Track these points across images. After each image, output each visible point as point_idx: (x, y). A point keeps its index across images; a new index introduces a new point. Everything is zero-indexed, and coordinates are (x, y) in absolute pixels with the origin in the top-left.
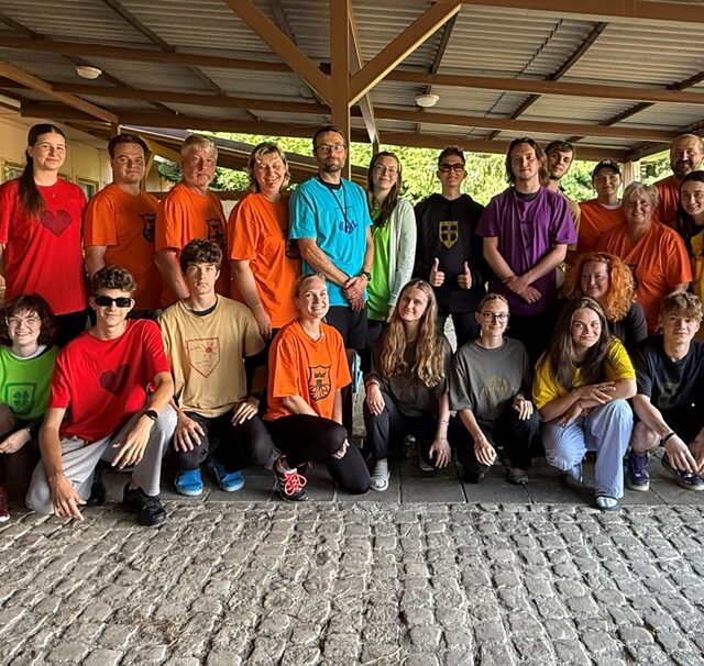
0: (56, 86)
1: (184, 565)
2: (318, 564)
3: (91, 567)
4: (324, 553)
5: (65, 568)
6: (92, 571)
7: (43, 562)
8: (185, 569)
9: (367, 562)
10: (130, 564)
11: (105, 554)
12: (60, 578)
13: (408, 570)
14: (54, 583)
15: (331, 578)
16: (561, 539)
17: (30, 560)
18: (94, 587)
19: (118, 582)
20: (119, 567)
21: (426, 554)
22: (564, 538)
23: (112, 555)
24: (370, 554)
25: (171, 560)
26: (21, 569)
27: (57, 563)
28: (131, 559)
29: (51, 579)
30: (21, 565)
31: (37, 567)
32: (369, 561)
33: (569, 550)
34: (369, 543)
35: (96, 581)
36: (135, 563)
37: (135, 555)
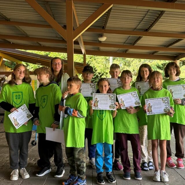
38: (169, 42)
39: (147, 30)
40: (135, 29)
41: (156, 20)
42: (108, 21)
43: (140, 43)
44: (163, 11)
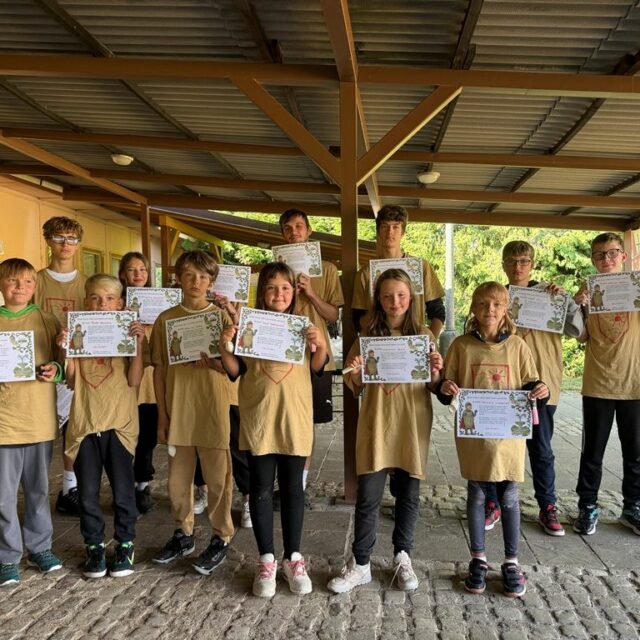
0: (94, 172)
1: (207, 611)
2: (331, 614)
3: (124, 609)
4: (337, 605)
5: (101, 608)
6: (125, 613)
7: (81, 602)
8: (208, 614)
9: (378, 615)
10: (159, 608)
11: (137, 597)
12: (97, 618)
13: (417, 624)
14: (91, 622)
15: (344, 629)
16: (568, 601)
17: (71, 600)
18: (126, 627)
19: (148, 624)
20: (149, 610)
21: (435, 610)
22: (571, 599)
23: (142, 598)
24: (380, 607)
25: (195, 605)
26: (63, 608)
27: (94, 604)
28: (159, 603)
29: (89, 619)
30: (63, 605)
31: (76, 608)
32: (379, 614)
33: (577, 611)
34: (379, 597)
35: (128, 622)
36: (162, 607)
37: (163, 598)
38: (609, 181)
39: (551, 151)
40: (519, 148)
41: (578, 125)
42: (448, 131)
43: (530, 185)
44: (598, 99)
